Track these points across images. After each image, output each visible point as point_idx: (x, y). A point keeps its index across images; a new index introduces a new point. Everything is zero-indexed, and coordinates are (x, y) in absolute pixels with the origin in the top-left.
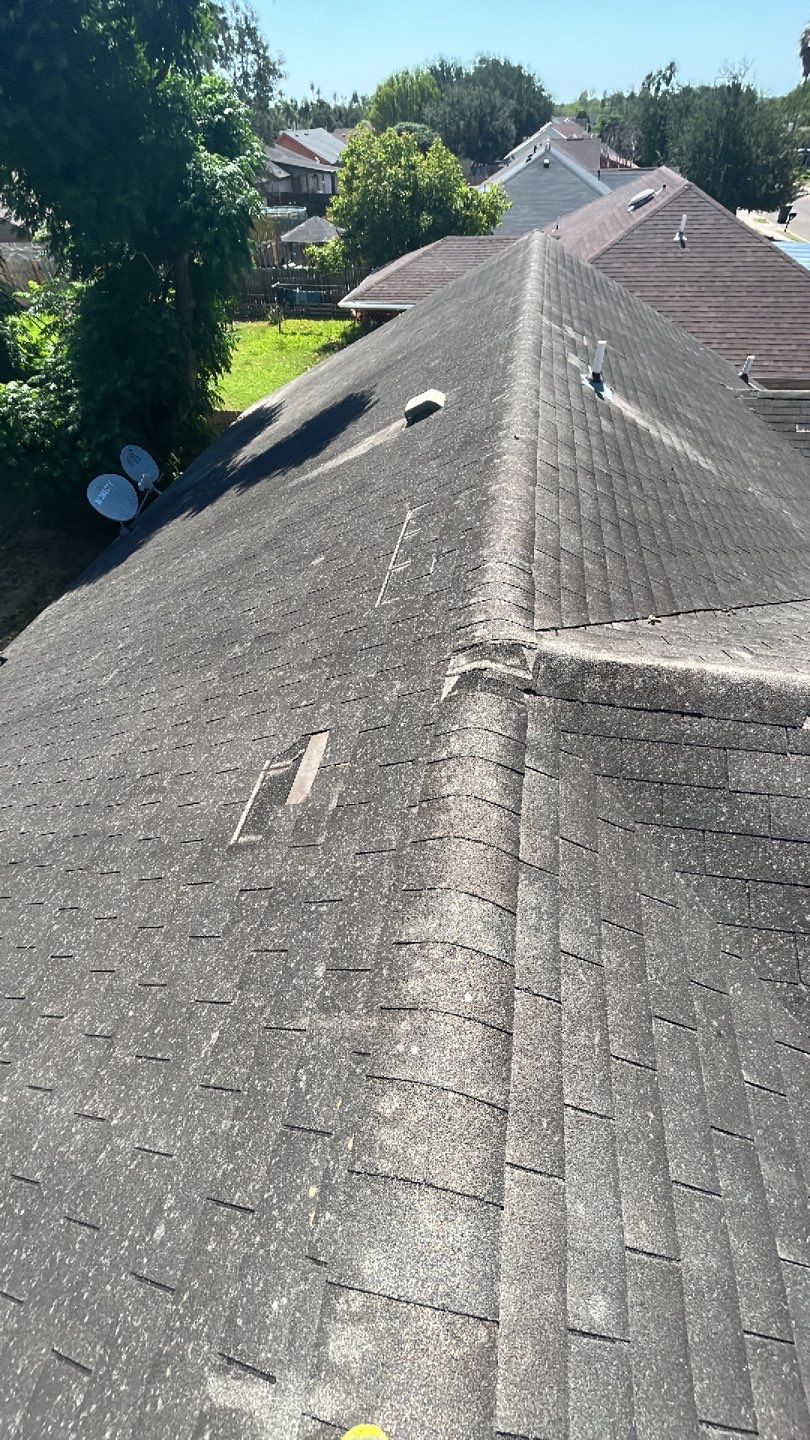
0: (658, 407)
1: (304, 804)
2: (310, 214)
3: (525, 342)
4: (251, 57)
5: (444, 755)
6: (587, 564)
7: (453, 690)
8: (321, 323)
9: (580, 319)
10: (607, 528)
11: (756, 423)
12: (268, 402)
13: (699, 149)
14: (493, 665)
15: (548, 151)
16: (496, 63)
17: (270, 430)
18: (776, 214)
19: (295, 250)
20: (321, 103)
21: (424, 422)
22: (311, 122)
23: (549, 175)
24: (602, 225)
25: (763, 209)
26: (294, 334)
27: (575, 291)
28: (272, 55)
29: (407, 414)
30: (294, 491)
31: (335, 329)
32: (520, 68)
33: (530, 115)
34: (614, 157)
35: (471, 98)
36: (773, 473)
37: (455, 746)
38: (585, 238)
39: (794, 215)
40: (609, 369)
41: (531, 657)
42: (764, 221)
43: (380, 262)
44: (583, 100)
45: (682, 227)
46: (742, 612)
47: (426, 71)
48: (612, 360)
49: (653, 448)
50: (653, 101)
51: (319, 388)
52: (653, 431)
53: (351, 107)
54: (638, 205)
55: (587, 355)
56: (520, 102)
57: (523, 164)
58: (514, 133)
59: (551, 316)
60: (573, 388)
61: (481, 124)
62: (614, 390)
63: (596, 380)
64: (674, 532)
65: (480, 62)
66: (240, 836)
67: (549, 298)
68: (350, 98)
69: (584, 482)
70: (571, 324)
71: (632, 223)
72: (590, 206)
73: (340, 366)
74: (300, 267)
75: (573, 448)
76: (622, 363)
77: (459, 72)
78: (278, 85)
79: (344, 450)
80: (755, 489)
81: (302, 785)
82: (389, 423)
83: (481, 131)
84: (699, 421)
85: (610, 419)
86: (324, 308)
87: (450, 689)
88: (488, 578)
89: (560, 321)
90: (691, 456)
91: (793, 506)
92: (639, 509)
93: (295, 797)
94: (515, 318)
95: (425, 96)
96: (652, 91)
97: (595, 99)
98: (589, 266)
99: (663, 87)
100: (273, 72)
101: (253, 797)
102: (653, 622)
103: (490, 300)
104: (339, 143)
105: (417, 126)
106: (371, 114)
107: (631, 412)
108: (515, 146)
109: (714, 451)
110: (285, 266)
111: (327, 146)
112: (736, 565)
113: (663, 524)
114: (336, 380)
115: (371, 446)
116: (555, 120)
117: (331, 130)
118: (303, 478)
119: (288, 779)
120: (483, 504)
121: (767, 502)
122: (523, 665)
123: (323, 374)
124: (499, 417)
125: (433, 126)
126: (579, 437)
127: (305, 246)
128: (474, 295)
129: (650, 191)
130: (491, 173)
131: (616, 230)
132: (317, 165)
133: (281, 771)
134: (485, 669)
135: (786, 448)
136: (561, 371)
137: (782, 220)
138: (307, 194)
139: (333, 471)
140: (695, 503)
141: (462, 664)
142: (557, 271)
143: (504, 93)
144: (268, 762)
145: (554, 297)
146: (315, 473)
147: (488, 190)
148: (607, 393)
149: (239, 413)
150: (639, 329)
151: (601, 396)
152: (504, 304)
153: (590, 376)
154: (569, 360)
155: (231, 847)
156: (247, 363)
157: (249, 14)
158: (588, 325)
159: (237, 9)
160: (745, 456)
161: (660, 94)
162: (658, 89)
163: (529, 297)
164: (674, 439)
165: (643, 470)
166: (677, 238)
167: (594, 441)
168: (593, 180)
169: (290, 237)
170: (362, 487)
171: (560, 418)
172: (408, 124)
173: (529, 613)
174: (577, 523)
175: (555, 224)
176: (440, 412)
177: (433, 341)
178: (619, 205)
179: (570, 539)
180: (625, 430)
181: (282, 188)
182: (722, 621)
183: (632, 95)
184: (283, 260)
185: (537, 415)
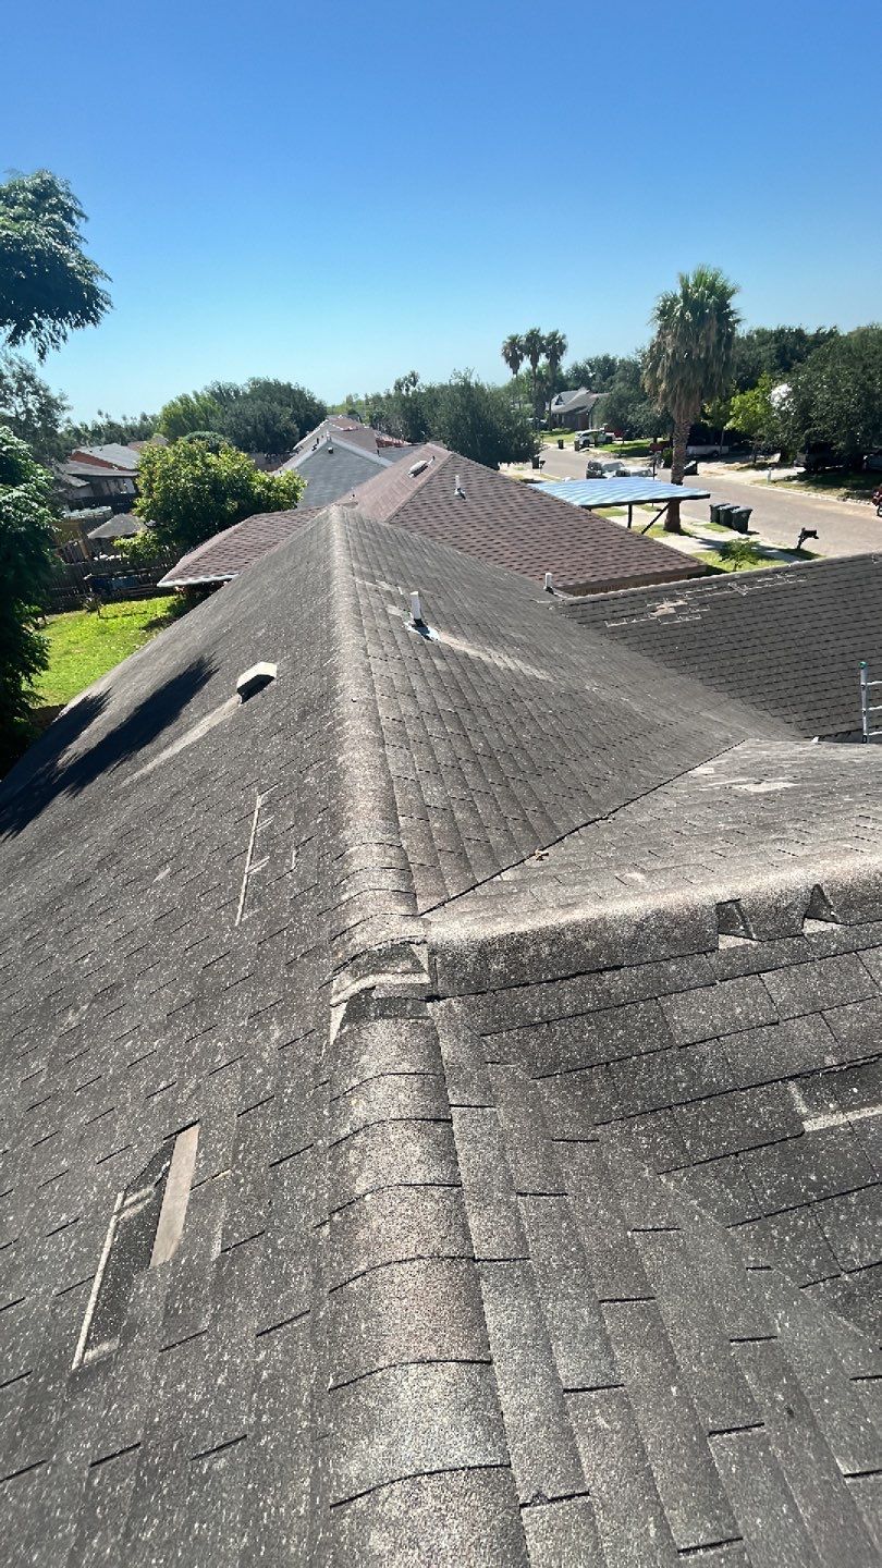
0: (483, 635)
1: (176, 1262)
2: (116, 511)
3: (342, 606)
4: (31, 398)
5: (347, 1130)
6: (458, 815)
7: (342, 1027)
8: (145, 602)
9: (391, 572)
10: (468, 768)
11: (572, 626)
12: (93, 691)
13: (455, 427)
14: (382, 978)
15: (329, 442)
16: (267, 384)
17: (98, 722)
18: (530, 464)
19: (105, 544)
20: (111, 425)
21: (259, 696)
22: (103, 439)
23: (333, 459)
24: (391, 490)
25: (518, 461)
26: (116, 617)
27: (380, 549)
28: (54, 393)
29: (240, 691)
30: (127, 792)
31: (159, 606)
32: (289, 385)
33: (308, 416)
34: (386, 438)
35: (251, 410)
36: (601, 667)
37: (359, 1110)
38: (381, 502)
39: (543, 462)
40: (429, 611)
41: (422, 954)
42: (522, 469)
43: (194, 543)
44: (349, 400)
45: (458, 485)
46: (621, 815)
47: (206, 394)
48: (430, 602)
49: (489, 673)
50: (406, 399)
51: (146, 671)
52: (485, 658)
53: (142, 424)
54: (416, 473)
55: (405, 603)
56: (296, 408)
57: (310, 453)
58: (298, 430)
59: (361, 574)
60: (399, 638)
61: (266, 425)
62: (439, 629)
63: (419, 624)
64: (533, 753)
65: (253, 384)
66: (86, 1348)
67: (358, 560)
68: (139, 419)
69: (433, 728)
70: (384, 579)
71: (416, 487)
72: (377, 477)
73: (166, 645)
74: (113, 557)
75: (412, 695)
76: (440, 603)
77: (237, 393)
78: (62, 417)
79: (179, 735)
80: (591, 686)
81: (169, 1229)
82: (223, 701)
83: (267, 431)
84: (523, 637)
85: (443, 658)
86: (145, 589)
87: (338, 1026)
88: (356, 864)
89: (373, 578)
90: (525, 672)
91: (629, 692)
92: (492, 737)
93: (163, 1252)
94: (329, 583)
95: (208, 412)
96: (404, 392)
97: (360, 400)
98: (387, 525)
99: (412, 388)
100: (57, 407)
101: (101, 1267)
102: (541, 858)
103: (302, 569)
104: (134, 453)
105: (207, 433)
106: (161, 429)
107: (460, 645)
108: (301, 439)
109: (544, 661)
110: (96, 559)
111: (124, 458)
112: (600, 765)
113: (520, 747)
114: (162, 660)
115: (207, 729)
116: (330, 417)
117: (124, 443)
118: (137, 775)
119: (149, 1220)
120: (335, 779)
121: (604, 696)
122: (417, 968)
123: (148, 656)
124: (332, 681)
125: (222, 432)
126: (416, 683)
127: (113, 539)
128: (288, 565)
129: (421, 463)
130: (285, 460)
131: (403, 493)
132: (115, 472)
133: (140, 1207)
134: (374, 988)
135: (605, 641)
136: (384, 624)
137: (536, 467)
138: (111, 496)
139: (170, 761)
140: (543, 715)
141: (348, 986)
142: (360, 535)
143: (281, 403)
144: (120, 1195)
145: (361, 559)
146: (150, 767)
147: (284, 474)
148: (433, 633)
149: (62, 706)
150: (447, 569)
151: (428, 638)
152: (315, 571)
153: (413, 623)
154: (389, 611)
155: (74, 1374)
156: (67, 653)
157: (24, 366)
158: (399, 575)
159: (11, 363)
160: (573, 658)
161: (410, 393)
162: (407, 390)
163: (337, 563)
164: (506, 659)
165: (486, 698)
166: (457, 493)
167: (432, 683)
168: (375, 458)
169: (98, 533)
170: (202, 777)
171: (393, 670)
172: (199, 433)
173: (409, 896)
174: (436, 772)
175: (351, 494)
176: (274, 683)
177: (256, 611)
178: (402, 474)
179: (433, 793)
180: (459, 665)
181: (83, 494)
182: (606, 833)
183: (389, 396)
184: (93, 553)
185: (368, 670)
